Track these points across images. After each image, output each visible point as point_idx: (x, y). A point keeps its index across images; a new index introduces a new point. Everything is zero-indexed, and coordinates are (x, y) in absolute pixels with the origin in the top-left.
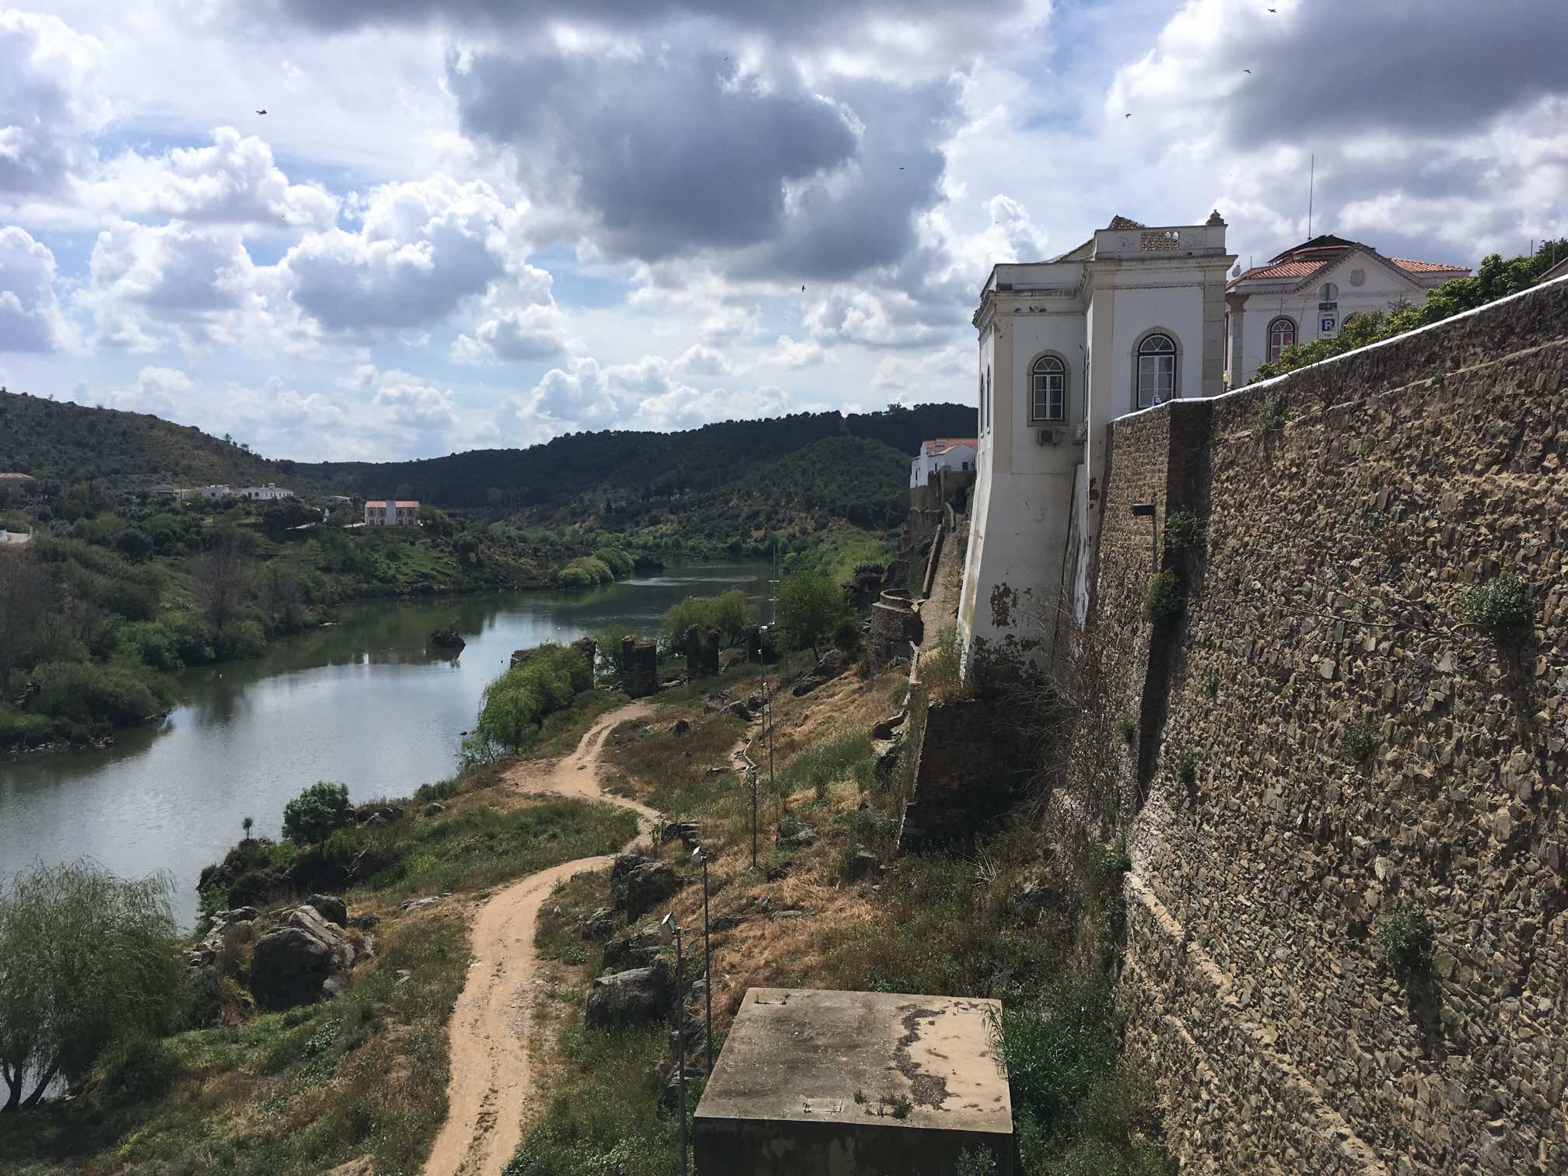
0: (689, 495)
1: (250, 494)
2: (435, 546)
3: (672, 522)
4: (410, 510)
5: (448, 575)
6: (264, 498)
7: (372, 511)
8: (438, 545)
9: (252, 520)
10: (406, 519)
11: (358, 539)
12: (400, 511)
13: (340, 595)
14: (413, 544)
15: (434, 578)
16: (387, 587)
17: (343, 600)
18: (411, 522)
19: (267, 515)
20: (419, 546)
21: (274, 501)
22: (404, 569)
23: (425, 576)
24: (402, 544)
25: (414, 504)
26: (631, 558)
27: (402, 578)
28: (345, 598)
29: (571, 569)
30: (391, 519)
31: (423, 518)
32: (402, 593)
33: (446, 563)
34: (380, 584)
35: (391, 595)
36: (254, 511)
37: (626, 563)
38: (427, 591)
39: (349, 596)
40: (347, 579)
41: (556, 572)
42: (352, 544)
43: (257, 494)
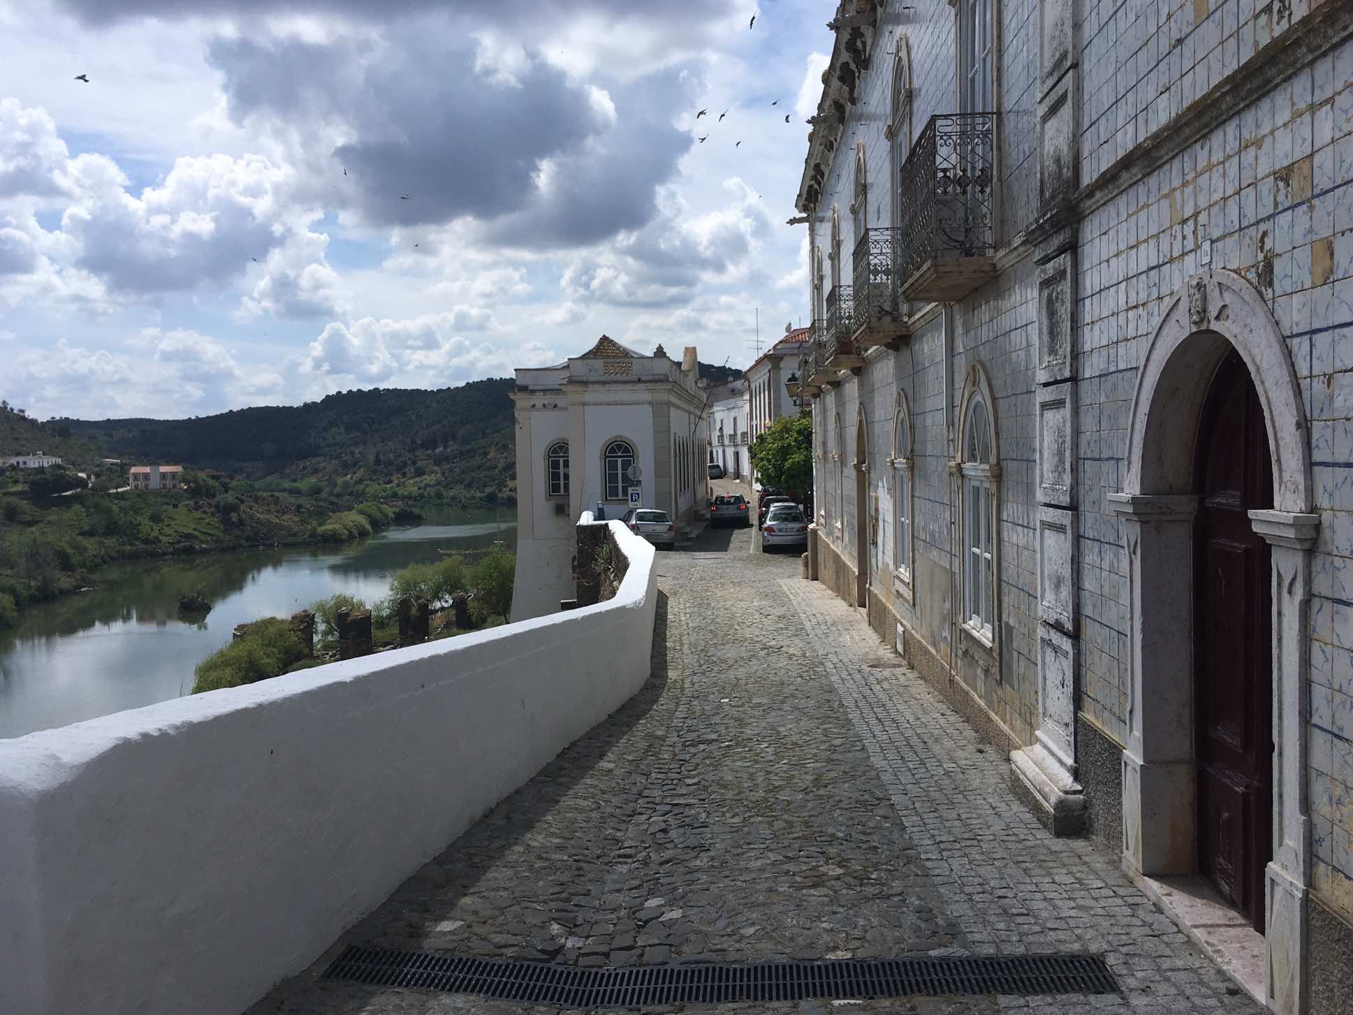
0: (453, 447)
1: (18, 463)
2: (197, 507)
3: (436, 473)
4: (174, 475)
5: (210, 535)
6: (32, 466)
7: (136, 476)
8: (201, 507)
9: (19, 488)
10: (169, 483)
11: (122, 503)
12: (163, 475)
13: (102, 557)
14: (175, 506)
15: (196, 538)
16: (149, 547)
17: (105, 562)
18: (174, 486)
19: (33, 483)
20: (182, 509)
21: (41, 470)
22: (167, 530)
23: (188, 536)
24: (164, 507)
25: (178, 469)
26: (390, 511)
27: (164, 539)
28: (108, 560)
29: (330, 526)
30: (155, 483)
31: (187, 482)
32: (164, 554)
33: (209, 524)
34: (144, 546)
35: (154, 555)
36: (22, 479)
37: (387, 516)
38: (190, 551)
39: (112, 559)
40: (110, 542)
41: (315, 529)
42: (115, 509)
43: (25, 463)
